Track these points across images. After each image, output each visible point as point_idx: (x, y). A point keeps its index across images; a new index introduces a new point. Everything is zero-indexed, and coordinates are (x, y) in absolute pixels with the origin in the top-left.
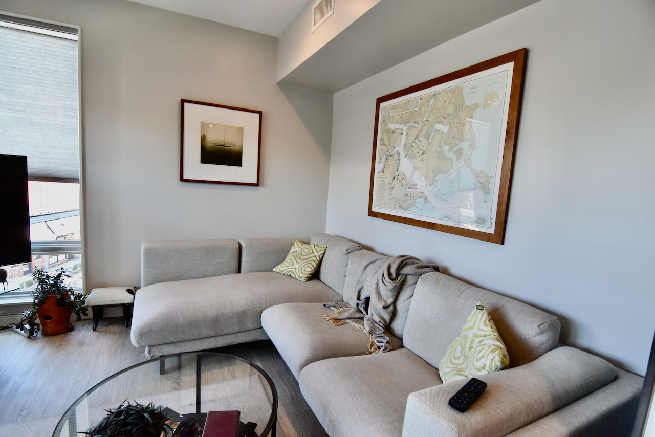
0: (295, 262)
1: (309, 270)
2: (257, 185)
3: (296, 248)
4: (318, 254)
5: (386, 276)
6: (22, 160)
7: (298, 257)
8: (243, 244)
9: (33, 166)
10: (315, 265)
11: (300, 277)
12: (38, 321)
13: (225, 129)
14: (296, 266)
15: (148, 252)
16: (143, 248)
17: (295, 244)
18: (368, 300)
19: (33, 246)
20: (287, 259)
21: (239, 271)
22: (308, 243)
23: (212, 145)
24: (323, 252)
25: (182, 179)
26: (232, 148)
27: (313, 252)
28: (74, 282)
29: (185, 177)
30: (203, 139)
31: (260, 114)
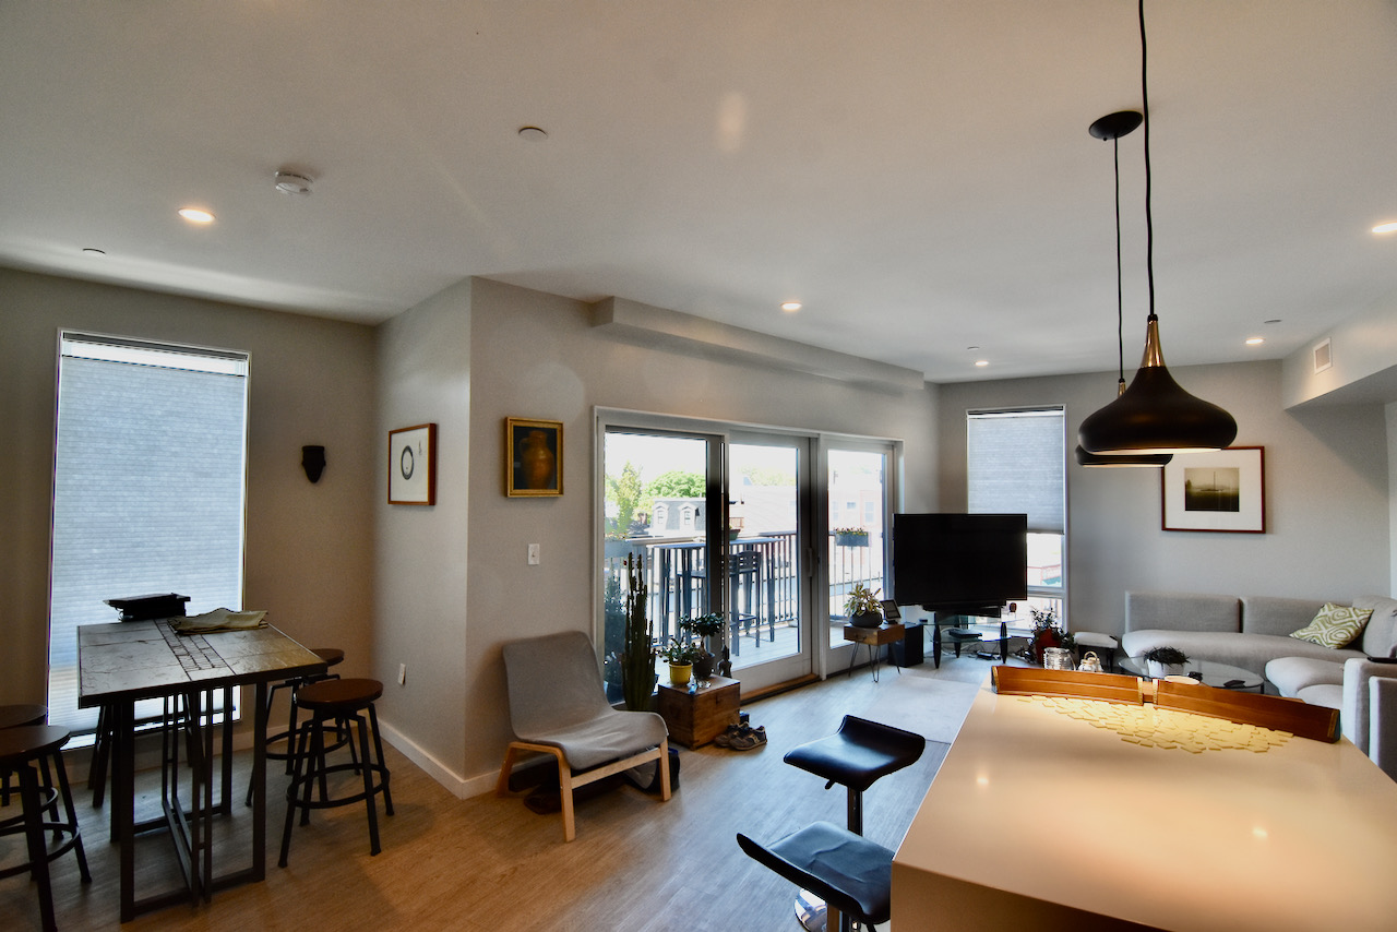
0: (1323, 627)
1: (1342, 636)
2: (1263, 531)
3: (1326, 612)
4: (1357, 618)
6: (1024, 517)
7: (1328, 621)
8: (1244, 601)
9: (1030, 521)
10: (1352, 631)
11: (1328, 644)
12: (1034, 650)
13: (1215, 472)
14: (1325, 631)
15: (1134, 600)
16: (1127, 596)
17: (1326, 607)
19: (1029, 589)
20: (1312, 625)
21: (1240, 630)
22: (1346, 606)
23: (1199, 490)
24: (1367, 616)
25: (1164, 529)
26: (1224, 491)
27: (1351, 616)
28: (1059, 623)
29: (1168, 526)
30: (1188, 485)
31: (1262, 449)
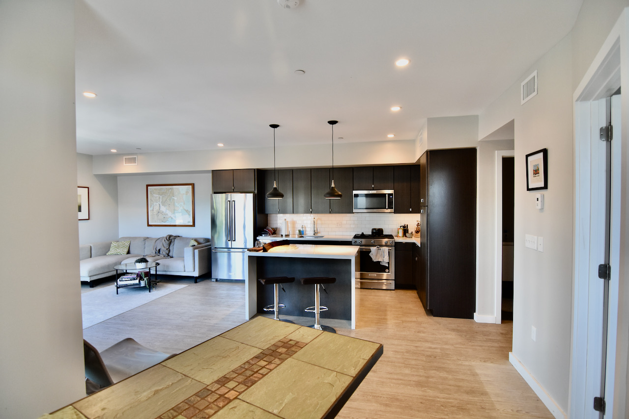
0: (117, 249)
2: (89, 219)
5: (166, 240)
8: (92, 246)
10: (127, 249)
17: (112, 243)
18: (159, 250)
20: (112, 249)
21: (91, 257)
31: (88, 188)
